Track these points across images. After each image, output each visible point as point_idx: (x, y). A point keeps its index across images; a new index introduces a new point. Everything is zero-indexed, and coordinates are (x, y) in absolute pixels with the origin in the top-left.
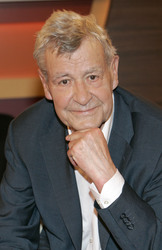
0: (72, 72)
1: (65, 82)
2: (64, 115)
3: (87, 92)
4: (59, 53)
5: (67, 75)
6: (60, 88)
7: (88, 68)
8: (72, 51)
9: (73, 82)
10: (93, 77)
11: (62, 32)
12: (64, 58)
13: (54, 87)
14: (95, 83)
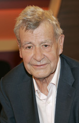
0: (33, 41)
1: (29, 47)
2: (28, 67)
3: (42, 54)
4: (27, 29)
5: (30, 43)
6: (27, 50)
7: (43, 40)
8: (34, 29)
9: (34, 48)
10: (46, 46)
11: (29, 17)
12: (29, 33)
13: (23, 50)
14: (47, 49)
